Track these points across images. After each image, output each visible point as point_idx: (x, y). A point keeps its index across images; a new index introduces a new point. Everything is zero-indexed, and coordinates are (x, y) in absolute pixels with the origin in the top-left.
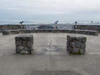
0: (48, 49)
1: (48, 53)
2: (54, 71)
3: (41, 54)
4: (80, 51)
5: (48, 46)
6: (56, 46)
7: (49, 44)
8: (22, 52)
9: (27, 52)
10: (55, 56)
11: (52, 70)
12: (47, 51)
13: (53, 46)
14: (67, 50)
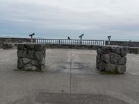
0: (67, 66)
1: (66, 71)
2: (75, 95)
3: (57, 72)
4: (117, 68)
5: (67, 63)
7: (69, 61)
8: (27, 68)
9: (34, 68)
10: (78, 74)
12: (65, 68)
13: (75, 63)
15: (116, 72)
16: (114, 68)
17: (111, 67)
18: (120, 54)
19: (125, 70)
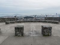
0: (31, 33)
1: (32, 35)
3: (28, 36)
4: (48, 34)
5: (31, 31)
6: (36, 31)
7: (32, 30)
8: (18, 35)
9: (21, 35)
10: (36, 37)
12: (31, 34)
13: (34, 31)
14: (42, 33)
18: (49, 29)
19: (51, 34)
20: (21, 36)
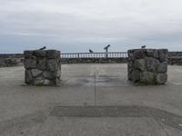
5: (90, 77)
6: (105, 76)
7: (92, 74)
9: (47, 82)
11: (98, 105)
15: (155, 83)
16: (152, 77)
17: (147, 75)
18: (158, 59)
19: (166, 79)
20: (49, 85)
